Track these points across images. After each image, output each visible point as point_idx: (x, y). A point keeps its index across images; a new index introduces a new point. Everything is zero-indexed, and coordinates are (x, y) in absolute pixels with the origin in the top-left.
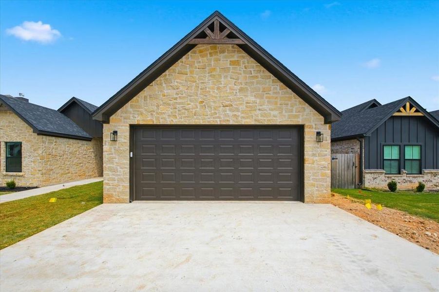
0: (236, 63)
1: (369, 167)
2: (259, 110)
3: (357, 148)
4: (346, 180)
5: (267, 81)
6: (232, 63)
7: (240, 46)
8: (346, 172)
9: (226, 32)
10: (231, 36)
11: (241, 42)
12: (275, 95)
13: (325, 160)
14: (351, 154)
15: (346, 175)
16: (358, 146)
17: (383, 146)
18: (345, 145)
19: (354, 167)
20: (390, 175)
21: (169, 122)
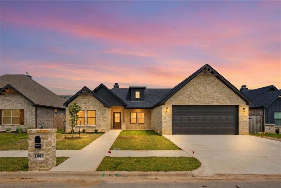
0: (213, 82)
1: (267, 122)
2: (222, 99)
3: (261, 113)
4: (256, 129)
5: (224, 88)
6: (211, 81)
7: (216, 76)
8: (256, 125)
9: (211, 71)
10: (212, 72)
11: (216, 75)
12: (228, 94)
13: (246, 119)
14: (259, 116)
15: (256, 126)
16: (262, 112)
17: (274, 112)
18: (256, 111)
19: (260, 123)
20: (277, 127)
21: (187, 104)
